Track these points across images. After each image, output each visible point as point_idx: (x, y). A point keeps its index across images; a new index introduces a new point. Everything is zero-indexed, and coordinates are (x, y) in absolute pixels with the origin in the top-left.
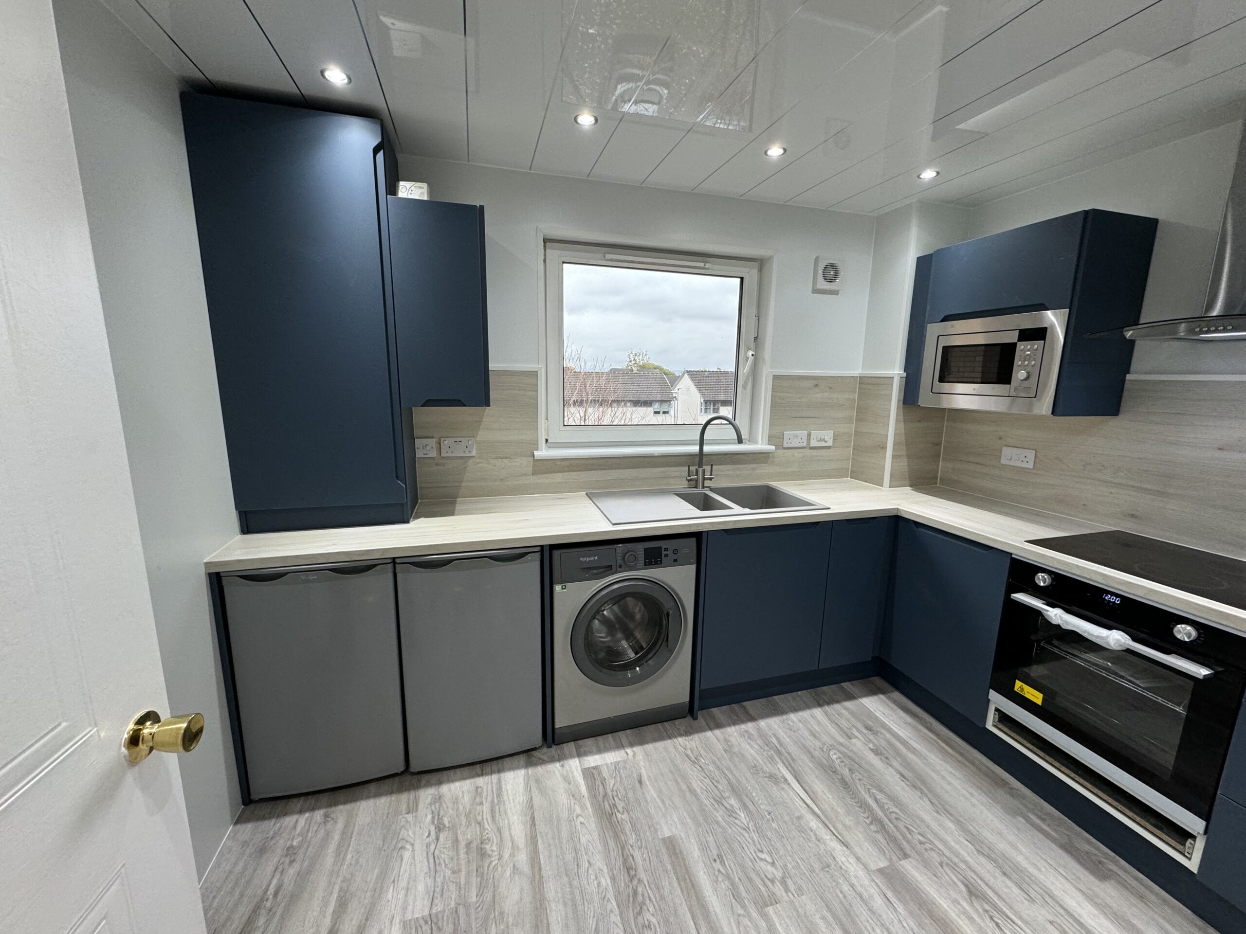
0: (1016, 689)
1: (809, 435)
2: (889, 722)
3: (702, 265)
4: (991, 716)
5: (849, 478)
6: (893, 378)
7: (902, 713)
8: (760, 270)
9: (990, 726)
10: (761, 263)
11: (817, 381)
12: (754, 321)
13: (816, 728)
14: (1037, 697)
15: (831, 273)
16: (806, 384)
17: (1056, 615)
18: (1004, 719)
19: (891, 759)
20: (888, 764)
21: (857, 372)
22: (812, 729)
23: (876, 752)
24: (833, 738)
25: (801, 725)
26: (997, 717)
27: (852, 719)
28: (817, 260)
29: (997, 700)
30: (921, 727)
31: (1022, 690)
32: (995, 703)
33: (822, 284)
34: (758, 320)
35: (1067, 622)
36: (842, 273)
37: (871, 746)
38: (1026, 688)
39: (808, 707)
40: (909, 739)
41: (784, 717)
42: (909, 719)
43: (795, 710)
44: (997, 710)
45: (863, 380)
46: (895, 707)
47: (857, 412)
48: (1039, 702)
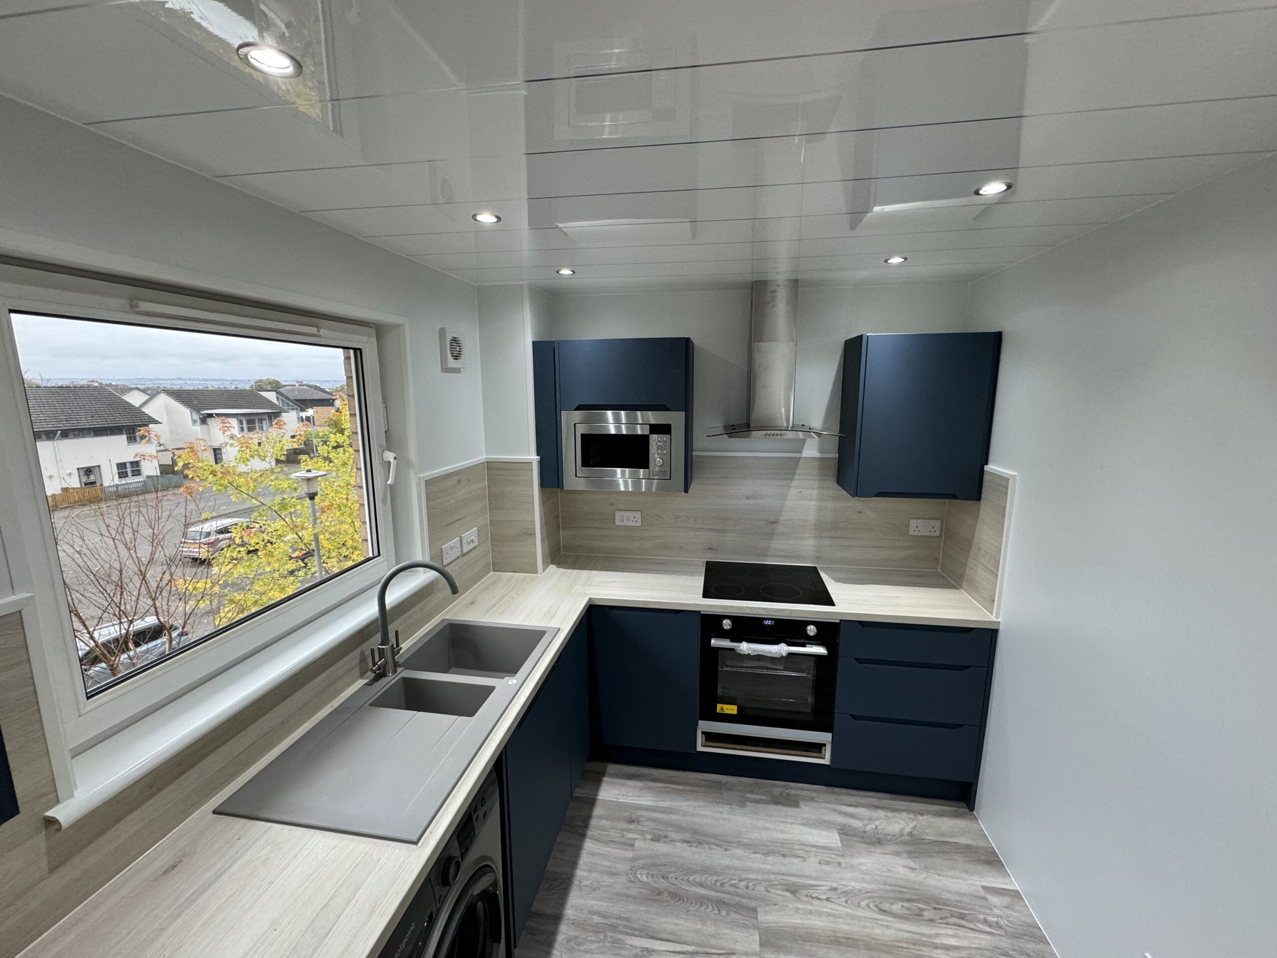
0: (718, 711)
1: (461, 540)
2: (634, 800)
3: (314, 330)
4: (700, 739)
5: (492, 573)
6: (531, 463)
7: (631, 783)
8: (378, 339)
9: (700, 748)
10: (379, 330)
11: (458, 475)
12: (381, 407)
13: (606, 863)
14: (732, 709)
15: (456, 349)
16: (452, 481)
17: (745, 647)
18: (711, 737)
19: (668, 834)
20: (672, 841)
21: (482, 457)
22: (604, 868)
23: (656, 839)
24: (625, 859)
25: (594, 875)
26: (704, 738)
27: (615, 824)
28: (442, 332)
29: (705, 726)
30: (651, 784)
31: (722, 709)
32: (701, 729)
33: (452, 363)
34: (386, 407)
35: (754, 651)
36: (464, 350)
37: (649, 837)
38: (725, 707)
39: (579, 848)
40: (656, 803)
41: (576, 882)
42: (639, 784)
43: (574, 864)
44: (703, 733)
45: (490, 466)
46: (623, 781)
47: (489, 500)
48: (735, 712)
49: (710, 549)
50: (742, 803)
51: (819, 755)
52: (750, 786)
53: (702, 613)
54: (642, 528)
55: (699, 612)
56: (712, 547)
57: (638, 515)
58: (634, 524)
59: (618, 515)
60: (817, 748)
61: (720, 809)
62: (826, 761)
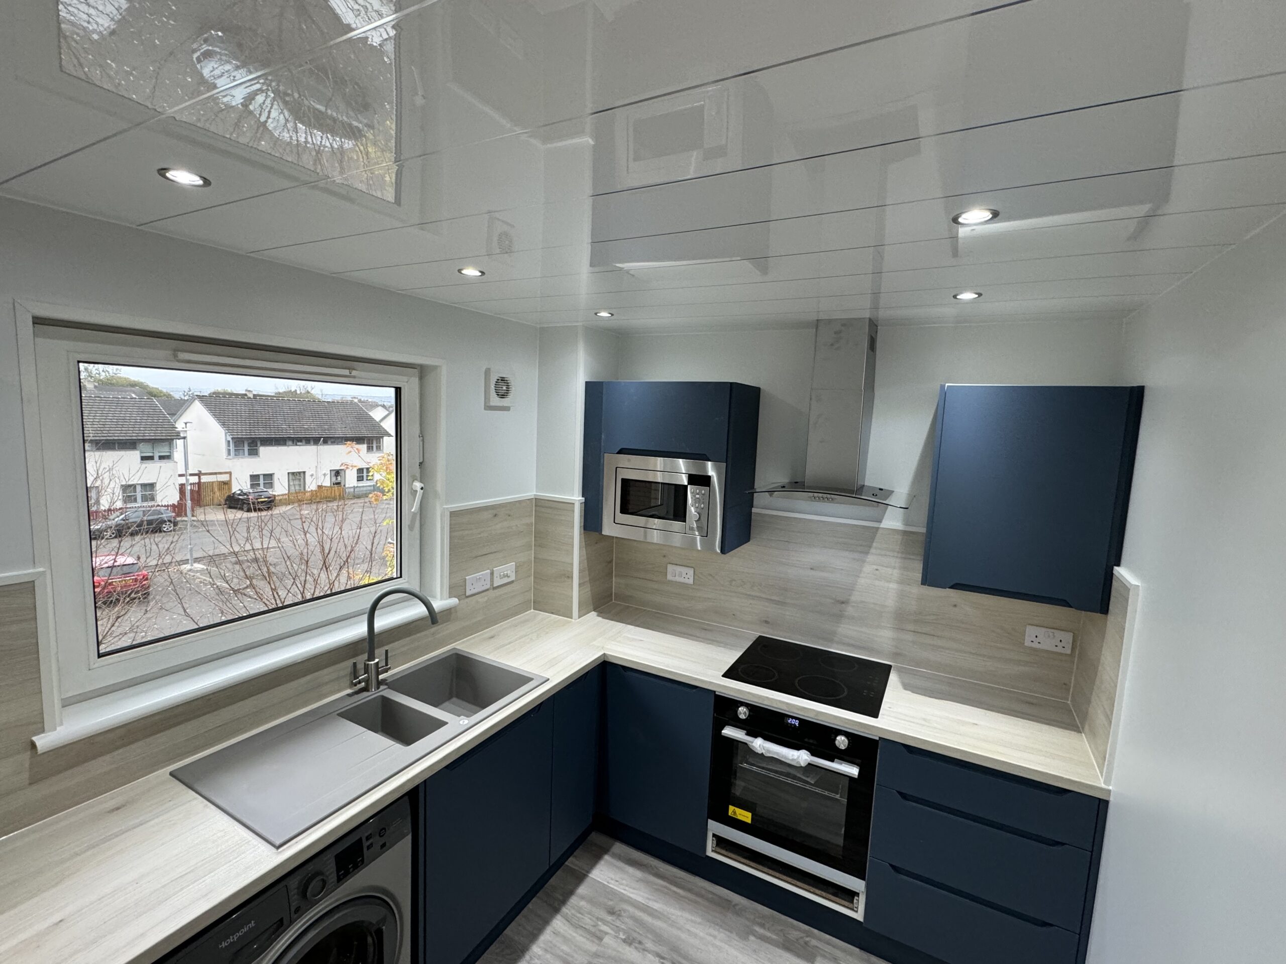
0: (730, 814)
1: (492, 574)
2: (625, 890)
3: (346, 372)
4: (710, 843)
5: (532, 610)
6: (574, 504)
7: (631, 870)
8: (421, 378)
9: (710, 853)
10: (422, 371)
11: (495, 510)
12: (417, 441)
13: (565, 948)
14: (745, 816)
15: (503, 387)
16: (487, 515)
17: (759, 744)
18: (722, 843)
19: (645, 941)
20: (644, 950)
21: (532, 493)
22: (561, 954)
23: (629, 941)
24: (586, 952)
25: (548, 956)
26: (715, 842)
27: (594, 909)
28: (488, 372)
29: (715, 827)
30: (652, 878)
31: (735, 813)
32: (712, 831)
33: (495, 401)
34: (423, 440)
35: (769, 751)
36: (513, 388)
37: (622, 936)
38: (738, 811)
39: (546, 922)
40: (647, 901)
41: (527, 957)
42: (638, 874)
43: (534, 937)
44: (714, 835)
45: (539, 503)
46: (620, 864)
47: (535, 537)
48: (749, 821)
49: (767, 622)
50: (745, 934)
51: (851, 906)
52: (763, 917)
53: (717, 693)
54: (693, 586)
55: (715, 692)
56: (767, 620)
57: (691, 572)
58: (686, 581)
59: (670, 568)
60: (848, 895)
61: (716, 933)
62: (859, 916)
